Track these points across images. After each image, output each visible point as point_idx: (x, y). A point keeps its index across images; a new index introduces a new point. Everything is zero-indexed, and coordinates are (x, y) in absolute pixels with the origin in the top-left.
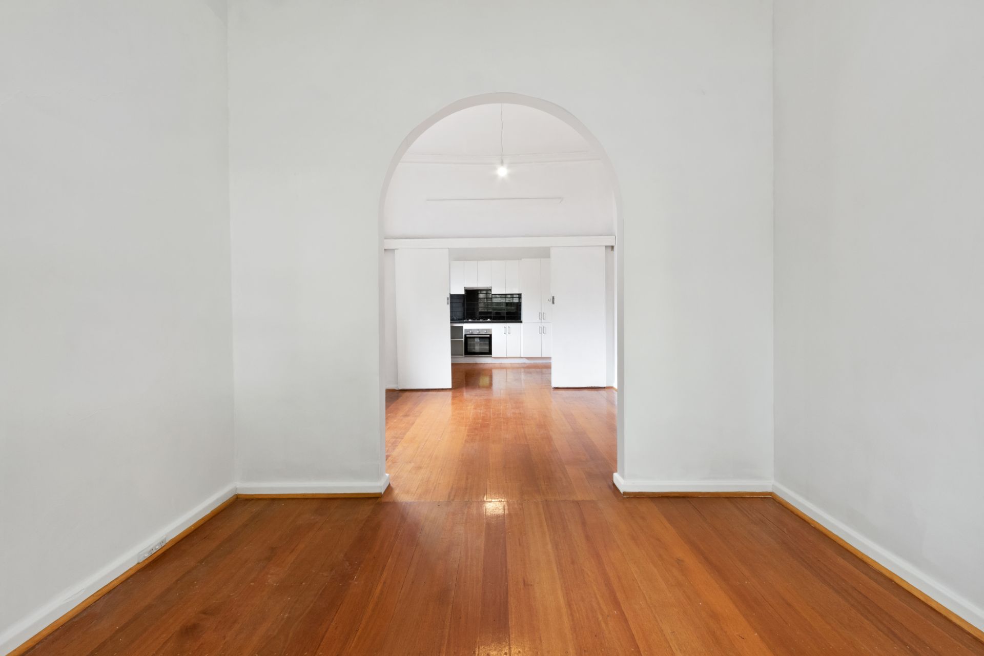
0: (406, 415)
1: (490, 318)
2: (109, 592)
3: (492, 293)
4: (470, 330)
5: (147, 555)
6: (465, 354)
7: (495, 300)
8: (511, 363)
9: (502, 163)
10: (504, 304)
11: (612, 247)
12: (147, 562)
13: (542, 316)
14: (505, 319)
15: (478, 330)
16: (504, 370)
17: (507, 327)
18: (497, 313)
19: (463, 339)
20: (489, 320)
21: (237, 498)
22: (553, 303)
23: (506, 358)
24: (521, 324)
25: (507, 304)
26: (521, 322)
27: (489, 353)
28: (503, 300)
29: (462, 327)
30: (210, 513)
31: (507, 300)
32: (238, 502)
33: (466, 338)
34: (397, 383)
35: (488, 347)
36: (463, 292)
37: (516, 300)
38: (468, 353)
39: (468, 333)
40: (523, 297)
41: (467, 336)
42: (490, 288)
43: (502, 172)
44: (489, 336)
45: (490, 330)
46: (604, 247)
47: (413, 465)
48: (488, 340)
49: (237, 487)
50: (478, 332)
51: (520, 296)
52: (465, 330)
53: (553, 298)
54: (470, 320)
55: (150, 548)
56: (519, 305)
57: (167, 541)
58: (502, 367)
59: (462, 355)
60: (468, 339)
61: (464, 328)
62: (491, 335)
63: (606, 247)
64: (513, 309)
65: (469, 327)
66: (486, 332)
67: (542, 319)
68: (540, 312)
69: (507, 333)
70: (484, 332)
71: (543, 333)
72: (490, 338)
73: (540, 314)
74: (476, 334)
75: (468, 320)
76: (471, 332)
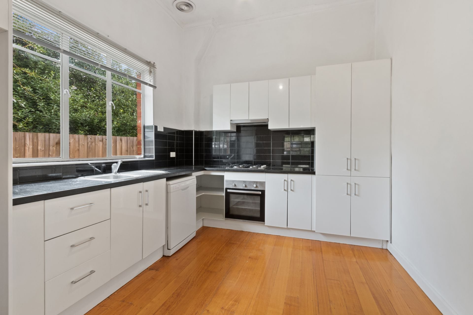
1: (265, 164)
4: (234, 181)
6: (226, 217)
13: (352, 165)
15: (245, 182)
17: (289, 181)
19: (223, 195)
20: (263, 167)
23: (288, 228)
24: (313, 176)
26: (314, 173)
27: (261, 218)
29: (223, 177)
33: (228, 193)
35: (258, 210)
38: (230, 214)
39: (231, 187)
41: (228, 190)
44: (260, 193)
45: (263, 184)
48: (259, 198)
50: (245, 185)
52: (227, 181)
54: (235, 167)
60: (232, 196)
61: (225, 179)
62: (263, 192)
65: (233, 177)
66: (257, 187)
67: (353, 170)
68: (349, 157)
69: (289, 190)
70: (254, 187)
71: (353, 195)
72: (262, 196)
73: (349, 161)
74: (242, 188)
75: (232, 167)
76: (234, 185)
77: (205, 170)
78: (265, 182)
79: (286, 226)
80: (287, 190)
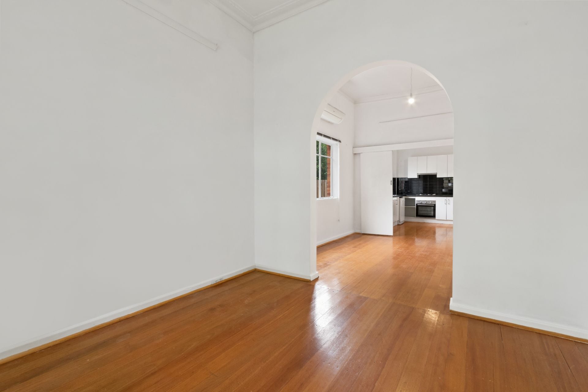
0: (355, 247)
1: (435, 193)
2: (200, 291)
3: (437, 177)
5: (215, 282)
6: (416, 216)
8: (449, 224)
9: (411, 95)
12: (215, 285)
15: (426, 201)
16: (445, 228)
17: (447, 200)
20: (434, 195)
21: (256, 270)
27: (434, 216)
29: (415, 199)
30: (243, 273)
32: (255, 272)
33: (417, 206)
34: (361, 230)
35: (432, 213)
36: (416, 177)
38: (418, 215)
41: (418, 204)
42: (436, 174)
43: (411, 101)
44: (433, 205)
45: (435, 201)
47: (337, 271)
48: (433, 208)
49: (256, 265)
50: (426, 202)
52: (417, 201)
55: (216, 280)
57: (223, 279)
58: (441, 226)
59: (414, 217)
60: (419, 207)
61: (416, 200)
62: (435, 205)
65: (419, 199)
66: (432, 203)
69: (447, 204)
70: (430, 203)
74: (424, 203)
75: (419, 194)
76: (420, 202)
77: (406, 196)
79: (446, 219)
80: (446, 204)
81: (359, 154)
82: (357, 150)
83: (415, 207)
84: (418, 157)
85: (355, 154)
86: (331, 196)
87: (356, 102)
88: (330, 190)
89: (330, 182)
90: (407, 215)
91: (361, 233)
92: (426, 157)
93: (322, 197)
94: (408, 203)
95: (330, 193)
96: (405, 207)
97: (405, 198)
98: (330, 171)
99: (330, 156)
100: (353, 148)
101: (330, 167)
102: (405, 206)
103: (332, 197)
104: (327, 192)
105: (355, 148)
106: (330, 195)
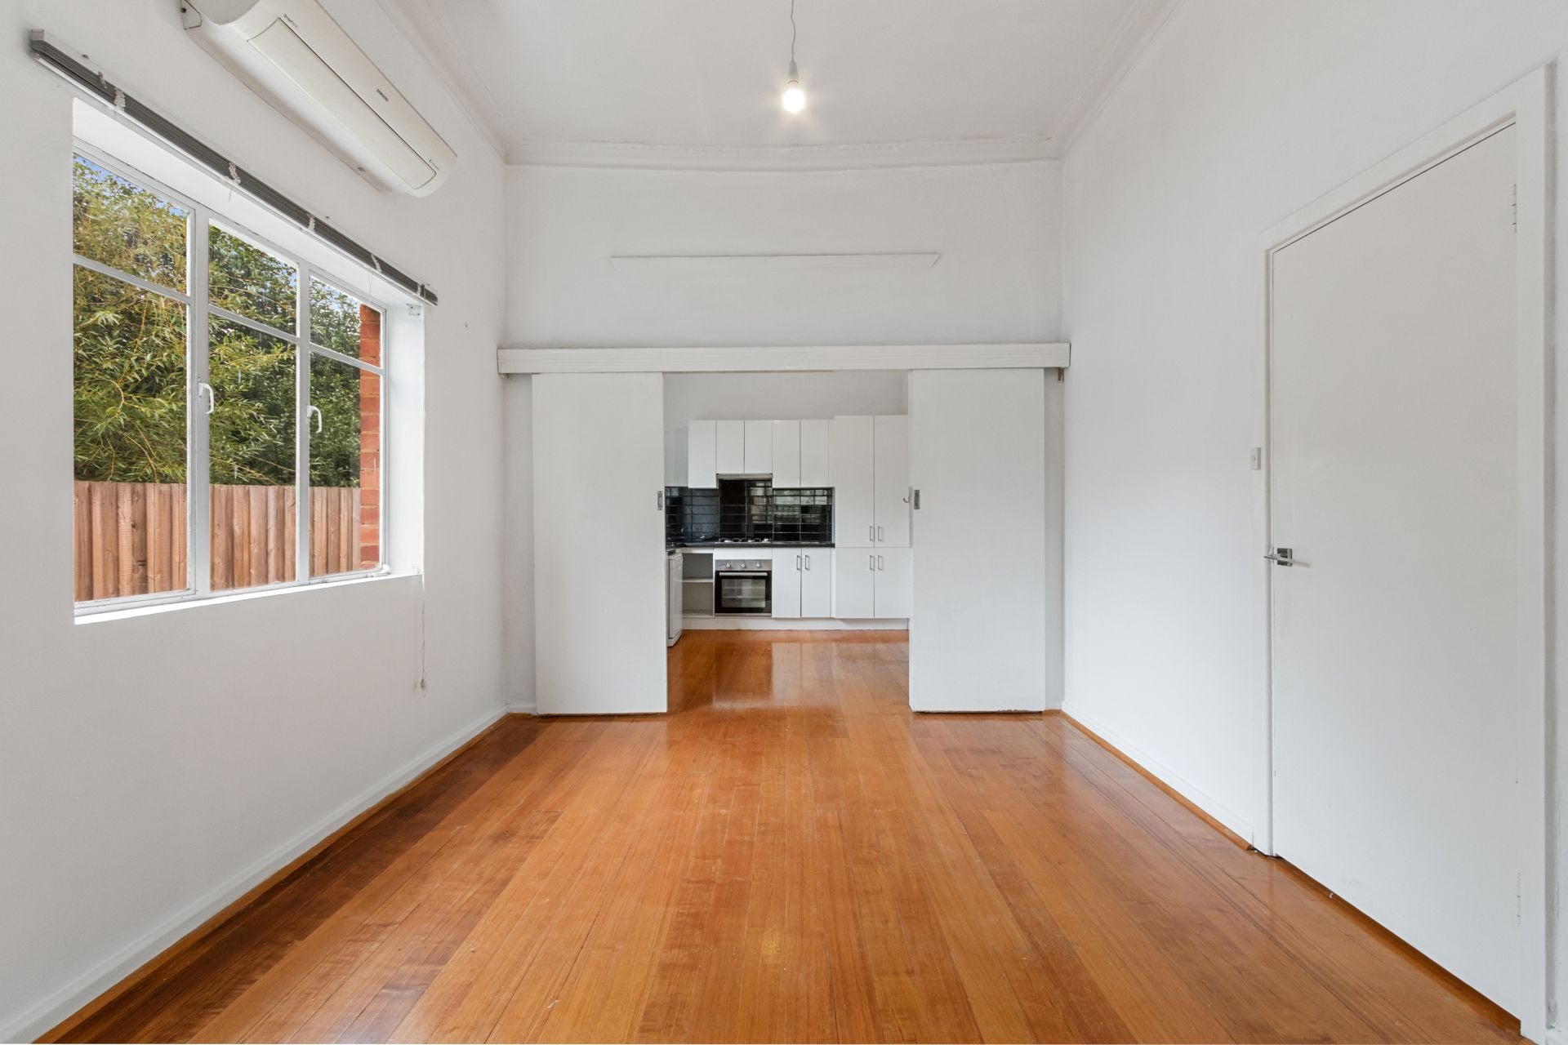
1: (769, 536)
3: (774, 487)
4: (727, 561)
6: (716, 612)
7: (779, 501)
8: (810, 631)
9: (793, 71)
10: (797, 508)
11: (1060, 372)
13: (875, 534)
14: (798, 539)
15: (744, 561)
16: (798, 645)
17: (804, 557)
18: (784, 528)
19: (713, 581)
20: (766, 541)
22: (917, 506)
23: (802, 619)
24: (832, 549)
25: (805, 509)
26: (833, 546)
27: (767, 608)
28: (795, 501)
29: (711, 555)
31: (805, 501)
33: (719, 579)
34: (533, 698)
35: (763, 597)
36: (714, 485)
37: (821, 501)
38: (723, 607)
39: (723, 568)
40: (837, 494)
41: (721, 574)
42: (770, 476)
43: (794, 100)
44: (765, 574)
45: (769, 562)
46: (1043, 370)
48: (764, 581)
50: (743, 565)
51: (829, 492)
52: (717, 561)
53: (917, 494)
54: (726, 541)
56: (826, 512)
58: (792, 638)
59: (708, 612)
60: (723, 581)
61: (715, 558)
62: (769, 573)
63: (1047, 370)
64: (813, 518)
65: (725, 556)
66: (745, 567)
67: (876, 540)
68: (872, 526)
69: (803, 569)
70: (756, 567)
71: (876, 569)
72: (768, 579)
73: (872, 530)
74: (740, 569)
75: (723, 541)
76: (728, 565)
77: (686, 546)
78: (771, 560)
79: (799, 616)
80: (801, 570)
81: (528, 375)
82: (518, 361)
83: (712, 583)
84: (718, 421)
85: (508, 375)
86: (379, 565)
87: (509, 156)
88: (374, 535)
89: (377, 493)
90: (688, 609)
91: (533, 713)
92: (741, 423)
93: (312, 573)
94: (693, 567)
95: (376, 548)
96: (684, 584)
97: (683, 554)
98: (377, 437)
99: (377, 363)
100: (500, 348)
101: (378, 418)
102: (684, 578)
103: (386, 568)
104: (363, 544)
105: (512, 347)
106: (377, 559)
